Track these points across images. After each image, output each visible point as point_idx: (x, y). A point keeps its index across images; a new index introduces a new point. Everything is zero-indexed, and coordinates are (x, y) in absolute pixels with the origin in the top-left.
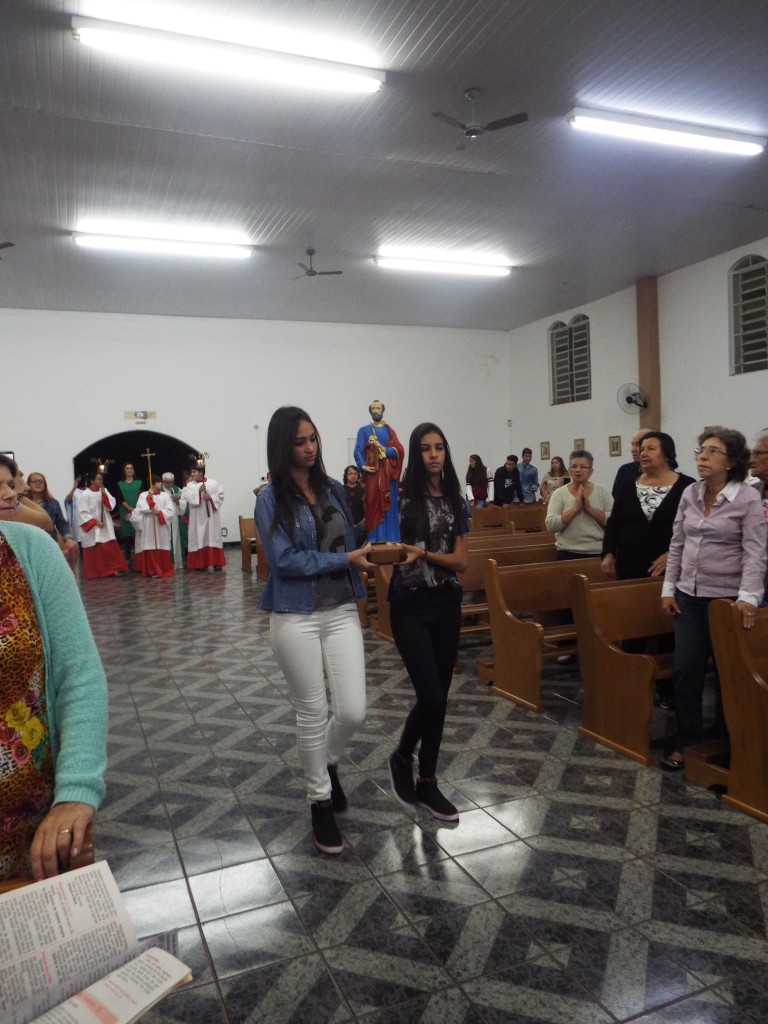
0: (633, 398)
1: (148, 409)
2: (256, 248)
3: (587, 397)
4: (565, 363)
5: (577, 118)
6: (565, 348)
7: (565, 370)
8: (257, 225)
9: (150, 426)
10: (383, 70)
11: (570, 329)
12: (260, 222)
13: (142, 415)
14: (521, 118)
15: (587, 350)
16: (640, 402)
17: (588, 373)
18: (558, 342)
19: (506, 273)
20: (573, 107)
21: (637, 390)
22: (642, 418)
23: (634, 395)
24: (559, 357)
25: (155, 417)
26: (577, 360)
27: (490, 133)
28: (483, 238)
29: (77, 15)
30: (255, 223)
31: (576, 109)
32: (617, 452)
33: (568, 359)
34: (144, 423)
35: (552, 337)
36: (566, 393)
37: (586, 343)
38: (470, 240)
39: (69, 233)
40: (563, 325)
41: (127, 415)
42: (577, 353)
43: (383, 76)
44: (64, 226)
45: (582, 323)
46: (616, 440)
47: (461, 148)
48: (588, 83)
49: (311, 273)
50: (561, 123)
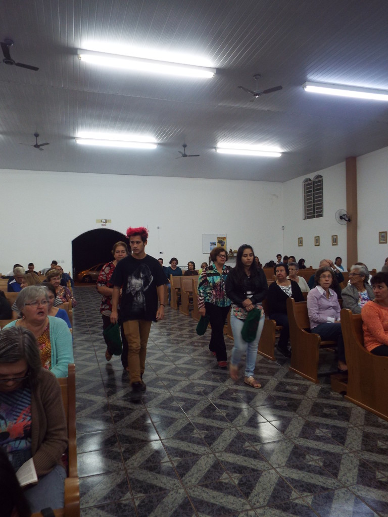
0: (343, 216)
1: (107, 219)
2: (159, 144)
3: (321, 216)
4: (311, 199)
5: (307, 87)
6: (311, 191)
7: (311, 202)
8: (160, 134)
9: (108, 226)
10: (215, 68)
11: (314, 182)
12: (161, 132)
13: (104, 221)
14: (280, 88)
15: (321, 193)
16: (347, 219)
17: (322, 204)
18: (307, 189)
19: (279, 155)
20: (305, 82)
21: (345, 213)
22: (348, 227)
23: (344, 215)
24: (308, 196)
25: (110, 223)
26: (317, 197)
27: (264, 95)
28: (267, 140)
29: (80, 49)
30: (158, 134)
31: (307, 83)
32: (335, 244)
33: (312, 197)
34: (105, 225)
35: (305, 186)
36: (311, 213)
37: (321, 189)
38: (261, 140)
39: (74, 138)
40: (310, 180)
41: (98, 221)
42: (317, 194)
43: (215, 71)
44: (72, 135)
45: (319, 179)
46: (335, 237)
47: (252, 101)
48: (311, 72)
49: (185, 156)
50: (300, 88)
